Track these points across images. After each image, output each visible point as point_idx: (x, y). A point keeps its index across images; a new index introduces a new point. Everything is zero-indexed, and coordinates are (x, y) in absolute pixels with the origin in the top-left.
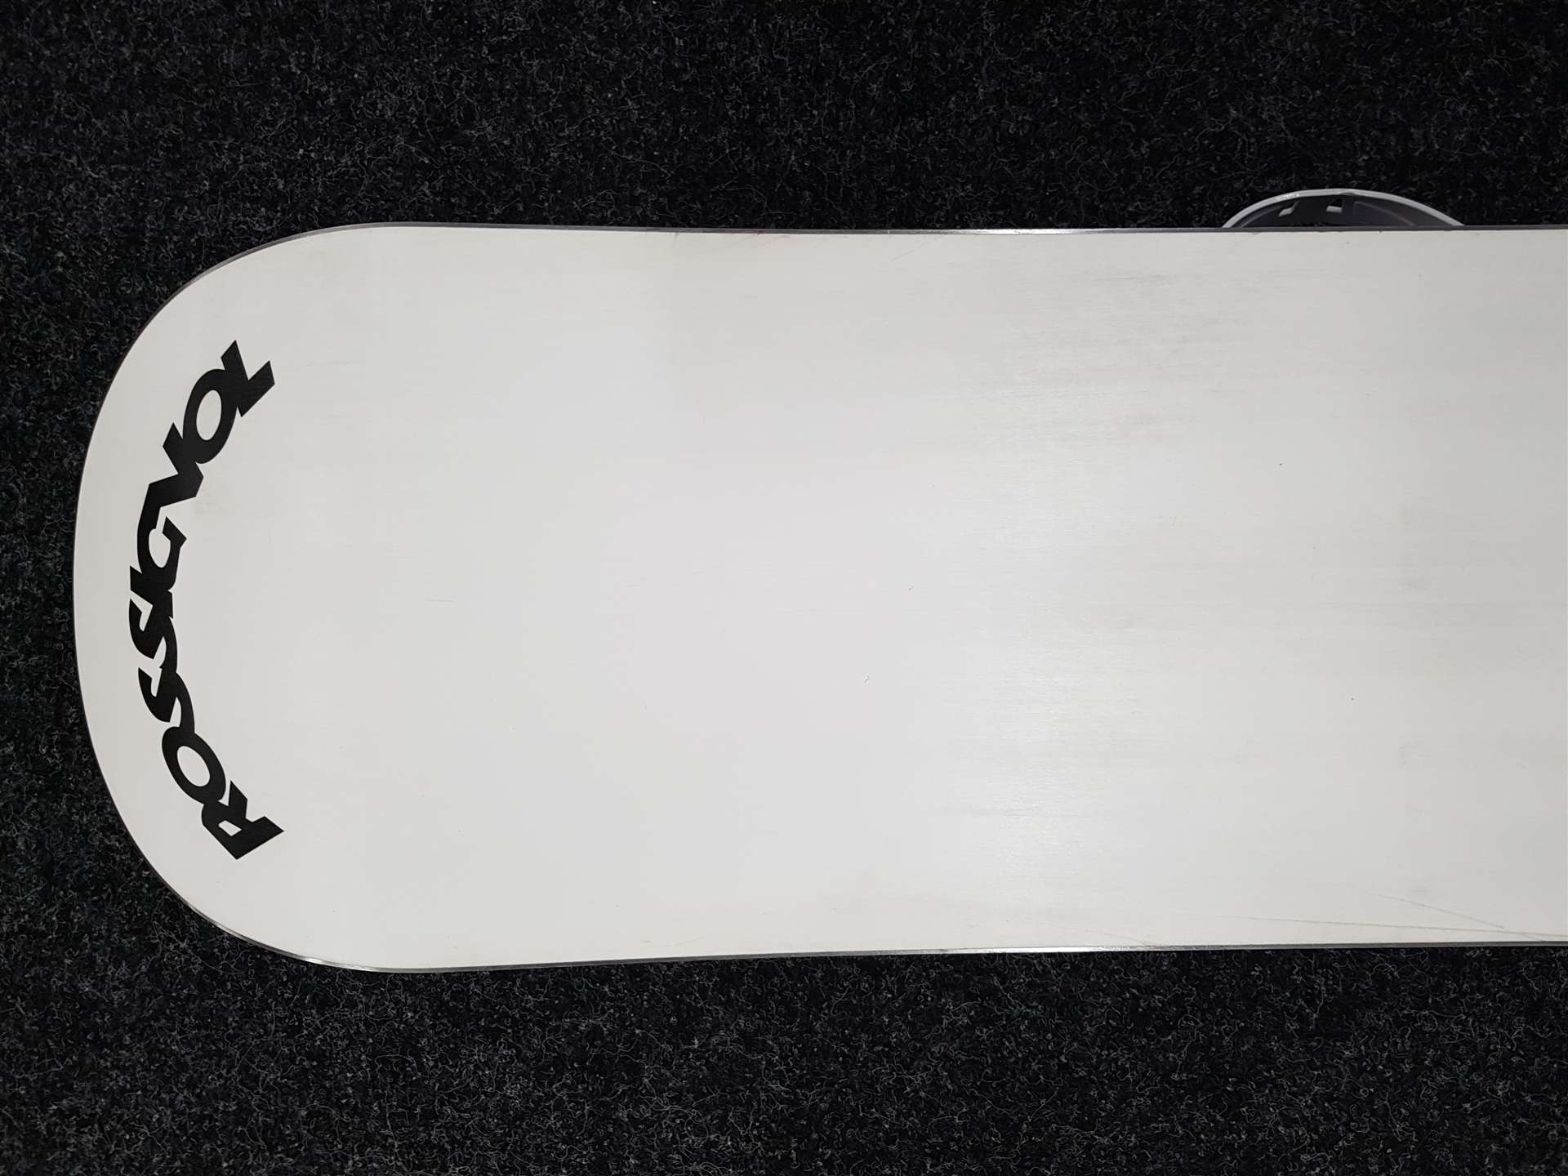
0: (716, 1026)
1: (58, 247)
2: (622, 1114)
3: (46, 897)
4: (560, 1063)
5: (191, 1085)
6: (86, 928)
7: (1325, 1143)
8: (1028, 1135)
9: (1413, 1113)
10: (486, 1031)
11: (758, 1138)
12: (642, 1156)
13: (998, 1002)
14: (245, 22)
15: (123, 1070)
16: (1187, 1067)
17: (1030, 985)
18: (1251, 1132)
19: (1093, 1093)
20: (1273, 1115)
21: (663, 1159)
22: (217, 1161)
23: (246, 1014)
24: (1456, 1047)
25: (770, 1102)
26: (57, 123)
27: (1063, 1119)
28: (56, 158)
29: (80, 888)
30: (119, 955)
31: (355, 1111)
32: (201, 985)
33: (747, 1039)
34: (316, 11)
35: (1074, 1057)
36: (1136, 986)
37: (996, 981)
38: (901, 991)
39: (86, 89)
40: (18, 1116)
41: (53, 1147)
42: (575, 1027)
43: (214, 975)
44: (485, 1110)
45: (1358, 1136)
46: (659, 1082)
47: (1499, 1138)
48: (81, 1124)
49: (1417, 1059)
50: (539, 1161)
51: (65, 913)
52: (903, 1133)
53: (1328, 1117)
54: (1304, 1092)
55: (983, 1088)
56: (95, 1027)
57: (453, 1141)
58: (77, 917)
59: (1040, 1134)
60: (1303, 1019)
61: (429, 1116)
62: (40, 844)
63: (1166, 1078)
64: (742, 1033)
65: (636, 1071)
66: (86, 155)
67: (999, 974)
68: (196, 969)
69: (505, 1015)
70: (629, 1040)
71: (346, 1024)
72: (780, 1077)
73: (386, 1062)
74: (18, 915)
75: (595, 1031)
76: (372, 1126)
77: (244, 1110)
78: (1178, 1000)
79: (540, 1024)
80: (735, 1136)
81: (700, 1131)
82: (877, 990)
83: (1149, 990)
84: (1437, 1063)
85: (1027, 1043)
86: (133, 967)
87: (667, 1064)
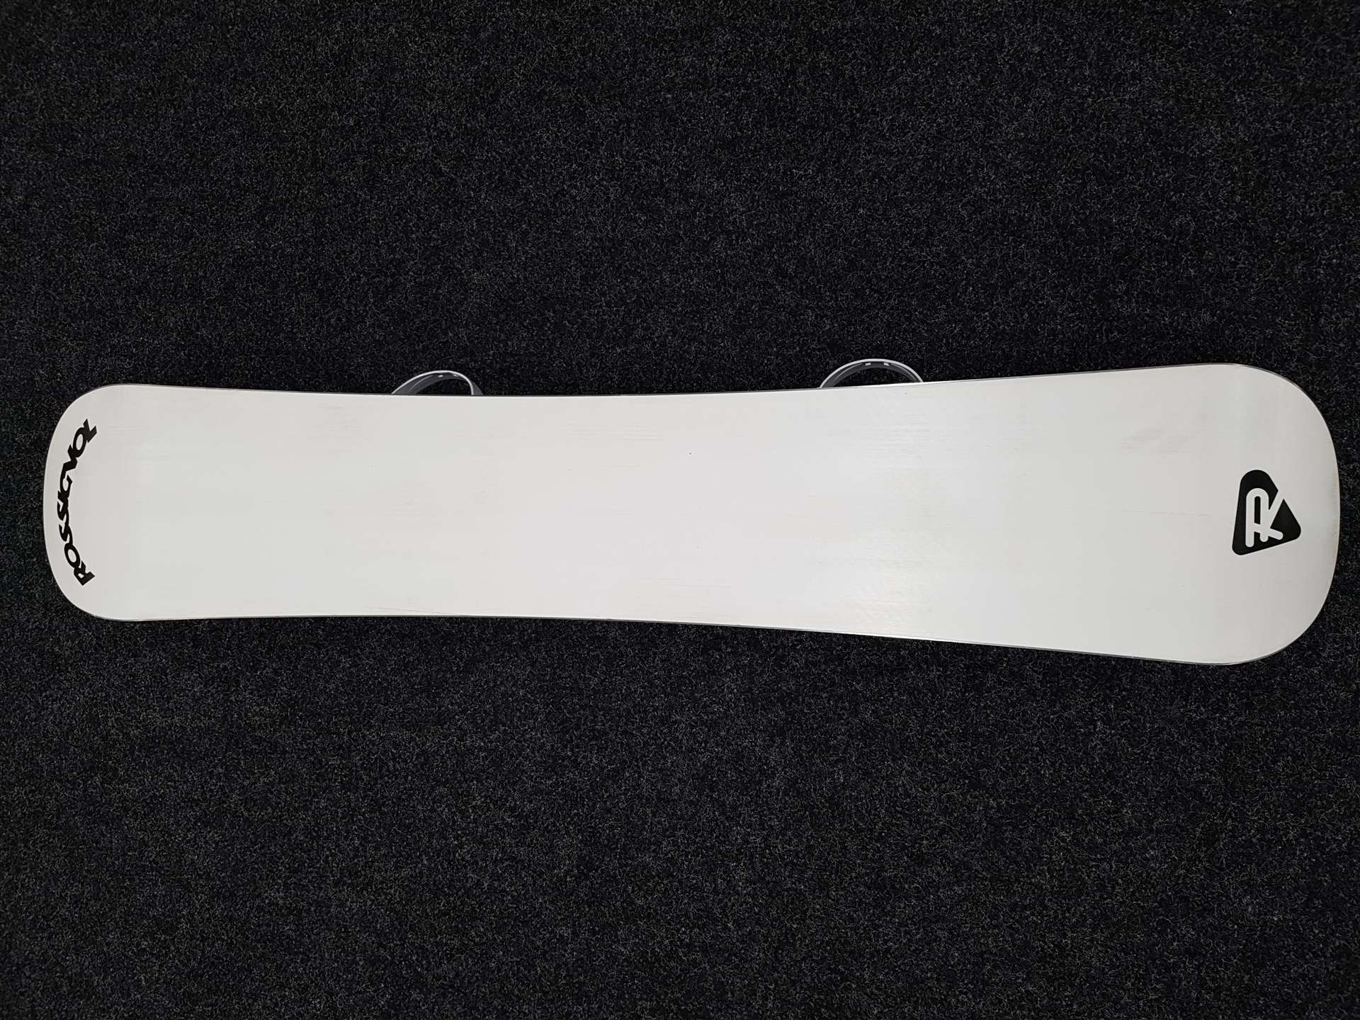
0: (266, 667)
1: (58, 371)
2: (233, 698)
3: (44, 615)
4: (213, 679)
5: (90, 687)
6: (58, 627)
7: (464, 712)
8: (367, 708)
9: (493, 702)
10: (189, 667)
11: (277, 708)
12: (239, 714)
13: (360, 659)
14: (124, 288)
15: (68, 681)
16: (420, 684)
17: (370, 653)
18: (440, 708)
19: (389, 692)
20: (447, 701)
21: (246, 715)
22: (97, 715)
23: (110, 659)
24: (508, 677)
25: (282, 694)
26: (60, 324)
27: (379, 702)
28: (59, 338)
29: (56, 612)
30: (68, 637)
31: (144, 697)
32: (96, 649)
33: (275, 671)
34: (148, 285)
35: (384, 679)
36: (405, 653)
37: (359, 651)
38: (327, 654)
39: (70, 312)
40: (33, 697)
41: (44, 709)
42: (218, 666)
43: (100, 645)
44: (188, 696)
45: (475, 710)
46: (246, 687)
47: (520, 710)
48: (53, 701)
49: (495, 681)
50: (205, 716)
51: (51, 620)
52: (326, 707)
53: (465, 703)
54: (458, 692)
55: (353, 690)
56: (59, 665)
57: (176, 708)
58: (55, 623)
59: (371, 707)
60: (459, 666)
61: (169, 698)
62: (44, 596)
63: (413, 688)
64: (274, 669)
65: (238, 683)
66: (69, 337)
67: (361, 649)
68: (94, 643)
69: (196, 661)
70: (236, 671)
71: (143, 664)
72: (285, 685)
73: (154, 677)
74: (35, 622)
75: (225, 668)
76: (150, 701)
77: (108, 695)
78: (418, 659)
79: (208, 665)
80: (270, 707)
81: (258, 705)
82: (319, 654)
83: (409, 655)
84: (502, 683)
85: (368, 674)
86: (73, 642)
87: (249, 680)
